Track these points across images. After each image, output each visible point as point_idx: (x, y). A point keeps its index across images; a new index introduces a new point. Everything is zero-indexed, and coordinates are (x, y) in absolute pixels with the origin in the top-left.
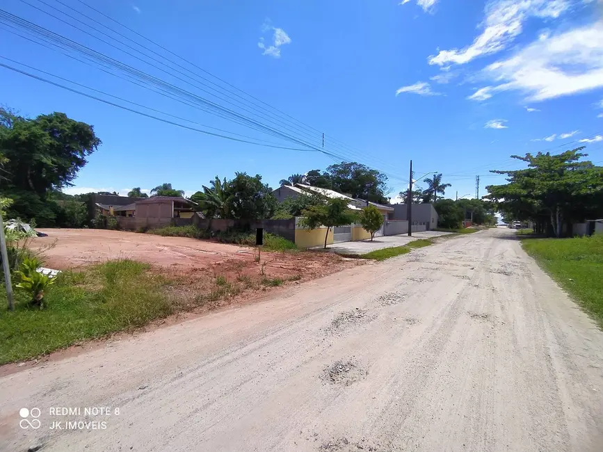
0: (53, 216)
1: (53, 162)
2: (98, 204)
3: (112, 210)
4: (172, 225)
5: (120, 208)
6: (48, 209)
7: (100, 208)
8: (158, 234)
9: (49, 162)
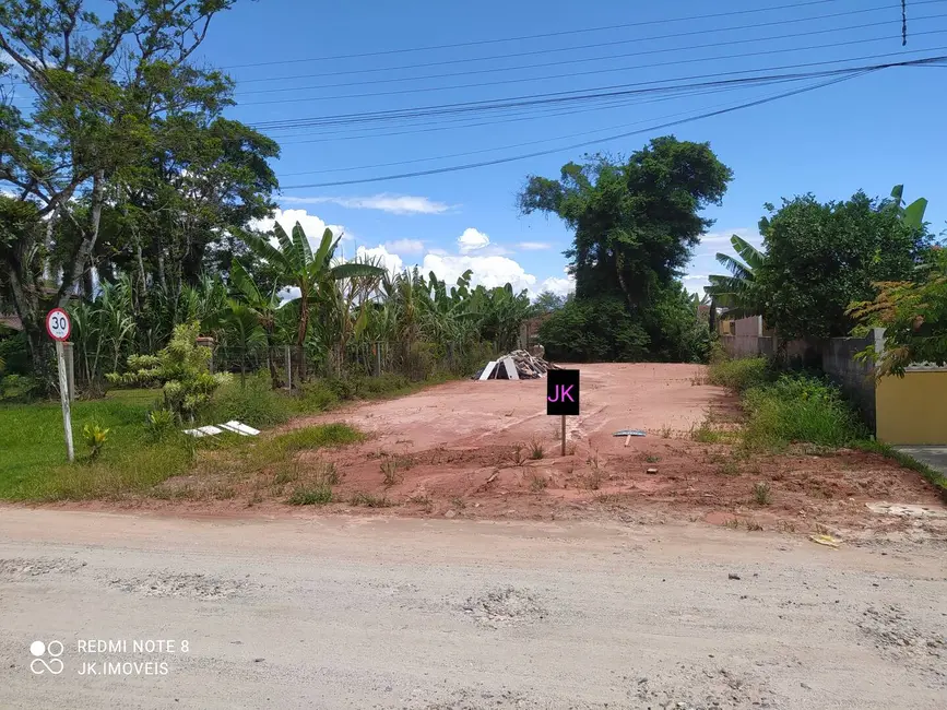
1: (639, 239)
2: (719, 310)
3: (726, 321)
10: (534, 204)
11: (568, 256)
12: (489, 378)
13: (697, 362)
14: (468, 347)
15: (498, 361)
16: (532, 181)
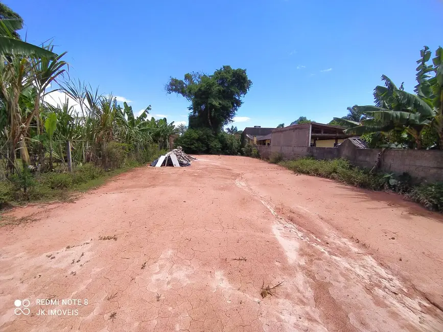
0: (219, 146)
1: (220, 104)
2: (247, 135)
3: (255, 139)
4: (308, 157)
5: (262, 138)
6: (217, 140)
7: (249, 139)
8: (290, 168)
9: (217, 104)
10: (172, 90)
11: (190, 110)
12: (162, 166)
13: (239, 155)
14: (146, 147)
15: (166, 155)
16: (173, 79)
